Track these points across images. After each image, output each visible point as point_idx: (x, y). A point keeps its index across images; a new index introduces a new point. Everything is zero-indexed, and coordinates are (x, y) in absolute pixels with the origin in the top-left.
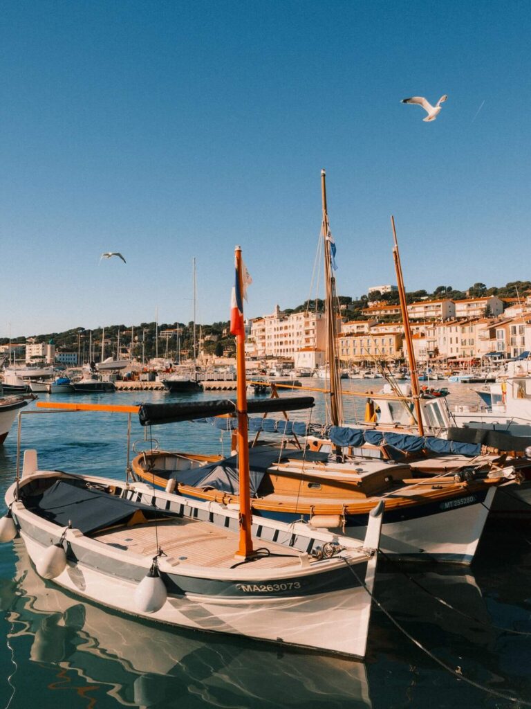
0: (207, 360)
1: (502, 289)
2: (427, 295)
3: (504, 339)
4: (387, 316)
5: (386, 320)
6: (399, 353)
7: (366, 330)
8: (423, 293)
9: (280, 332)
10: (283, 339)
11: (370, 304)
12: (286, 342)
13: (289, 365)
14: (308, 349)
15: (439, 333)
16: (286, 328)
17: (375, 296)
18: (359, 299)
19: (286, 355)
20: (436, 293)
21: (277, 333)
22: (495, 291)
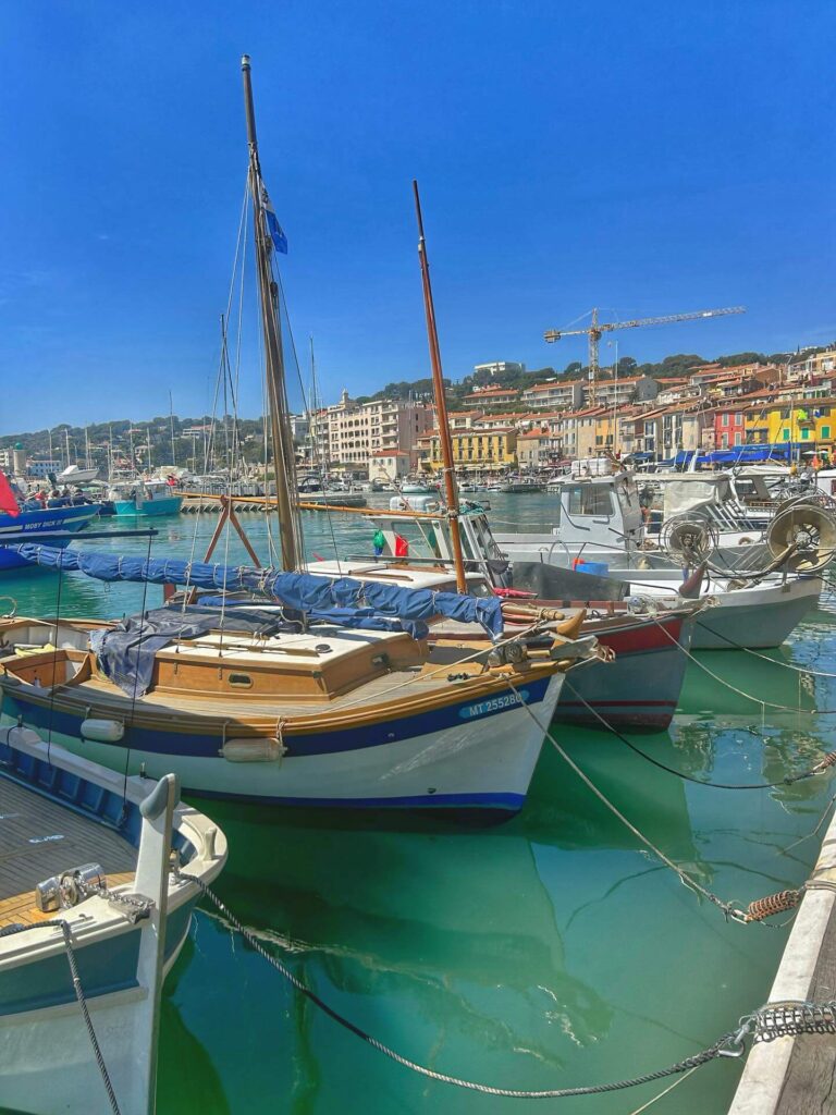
0: (250, 469)
1: (658, 365)
2: (556, 376)
3: (655, 435)
4: (499, 406)
5: (496, 410)
6: (512, 456)
7: (468, 425)
8: (550, 373)
9: (349, 430)
10: (354, 439)
11: (476, 389)
12: (358, 443)
13: (361, 474)
14: (387, 452)
15: (567, 427)
16: (357, 423)
17: (484, 378)
18: (461, 383)
19: (358, 461)
20: (566, 373)
21: (344, 430)
22: (648, 369)
